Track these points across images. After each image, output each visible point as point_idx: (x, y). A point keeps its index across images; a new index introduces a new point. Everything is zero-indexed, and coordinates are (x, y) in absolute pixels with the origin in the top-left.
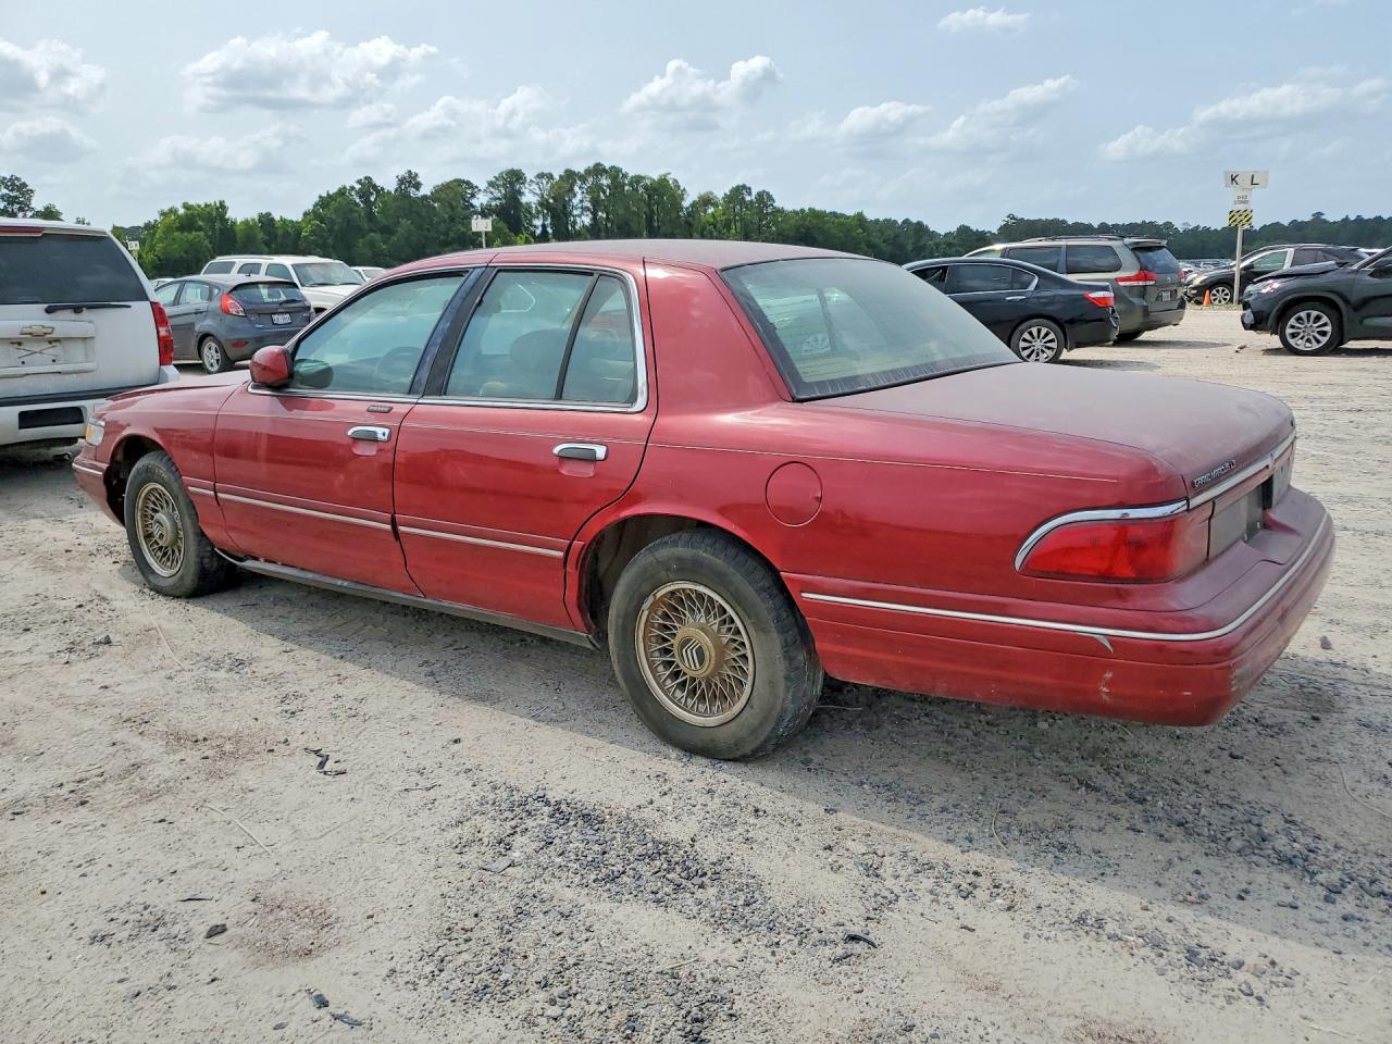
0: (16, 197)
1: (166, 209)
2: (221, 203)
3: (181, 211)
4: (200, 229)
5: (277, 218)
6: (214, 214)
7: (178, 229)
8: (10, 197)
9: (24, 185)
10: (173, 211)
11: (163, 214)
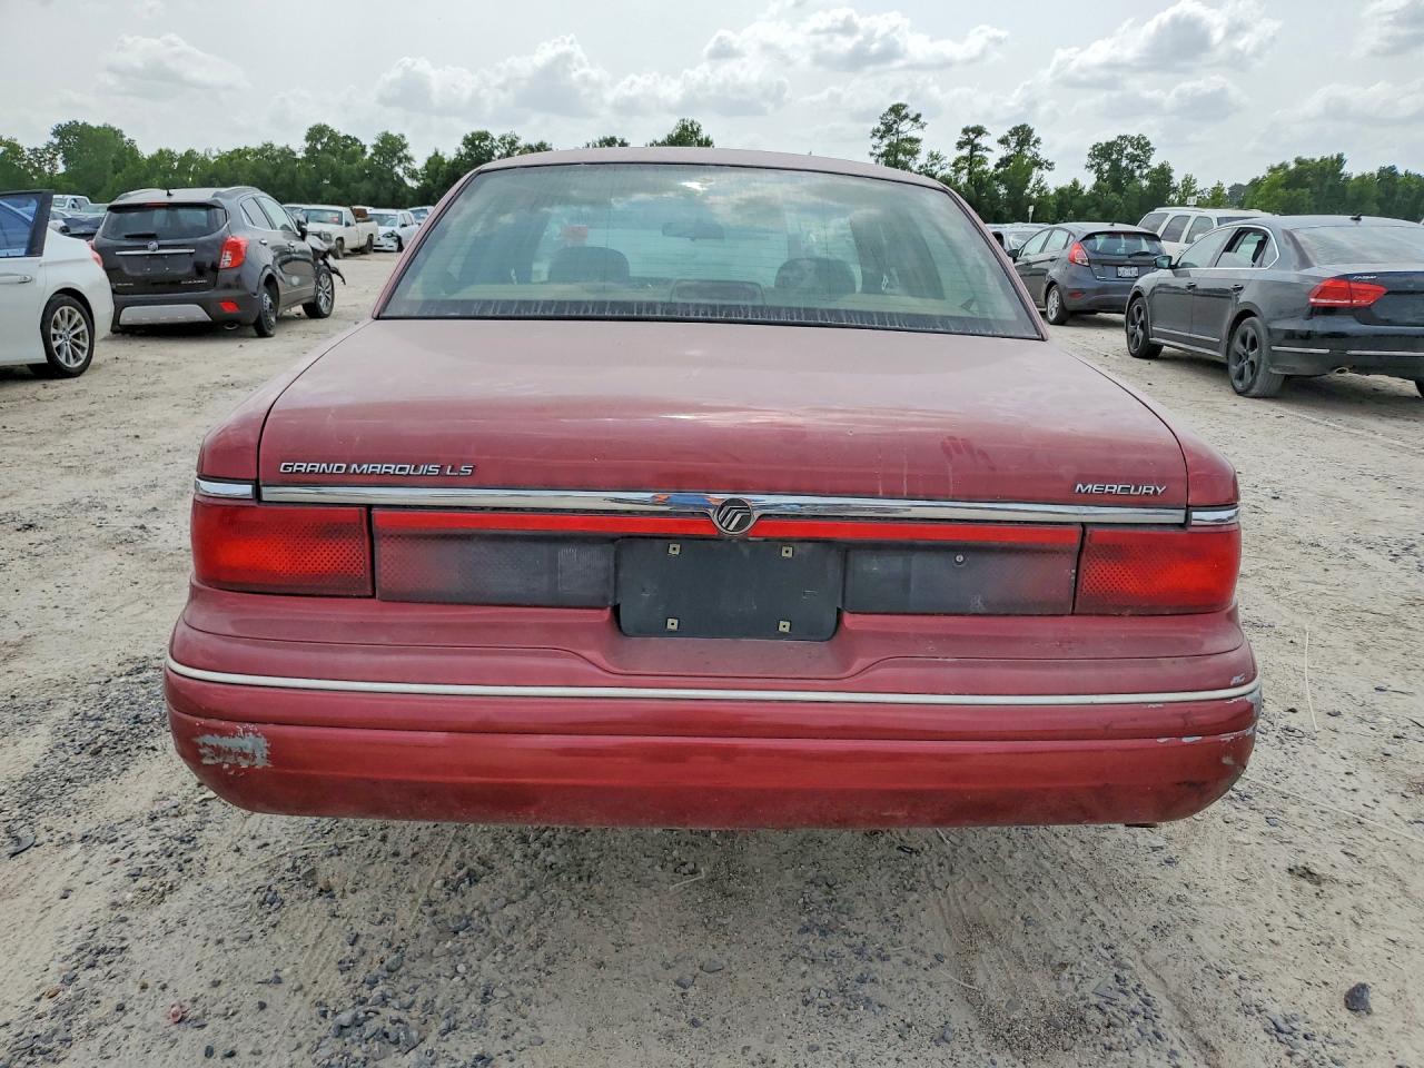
0: (1138, 155)
1: (1276, 165)
2: (1338, 156)
3: (1292, 166)
4: (1308, 185)
5: (1401, 171)
6: (1328, 169)
7: (1282, 186)
8: (1134, 155)
9: (1148, 144)
10: (1283, 166)
11: (1273, 170)
